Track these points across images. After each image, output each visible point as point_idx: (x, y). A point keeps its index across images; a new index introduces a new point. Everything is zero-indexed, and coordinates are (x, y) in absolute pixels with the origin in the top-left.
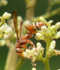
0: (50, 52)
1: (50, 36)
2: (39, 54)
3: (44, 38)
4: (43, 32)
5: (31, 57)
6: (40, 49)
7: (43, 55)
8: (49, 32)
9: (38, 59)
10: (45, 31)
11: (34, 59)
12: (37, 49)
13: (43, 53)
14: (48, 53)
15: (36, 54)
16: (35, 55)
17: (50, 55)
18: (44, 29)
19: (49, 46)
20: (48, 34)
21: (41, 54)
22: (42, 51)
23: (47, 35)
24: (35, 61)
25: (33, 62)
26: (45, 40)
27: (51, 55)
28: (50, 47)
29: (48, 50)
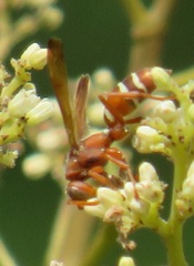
0: (185, 200)
1: (186, 139)
2: (146, 206)
3: (167, 145)
4: (161, 122)
5: (118, 214)
6: (149, 187)
7: (160, 211)
8: (183, 125)
9: (141, 222)
10: (169, 121)
11: (127, 224)
12: (138, 186)
13: (161, 200)
14: (178, 202)
15: (135, 204)
16: (129, 209)
17: (187, 208)
18: (166, 112)
19: (184, 176)
20: (180, 130)
21: (154, 206)
22: (156, 195)
23: (176, 135)
24: (132, 230)
25: (122, 235)
26: (170, 151)
27: (190, 210)
28: (188, 180)
29: (181, 189)
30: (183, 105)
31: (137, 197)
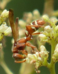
0: (55, 56)
1: (55, 38)
2: (43, 59)
4: (46, 32)
5: (34, 62)
6: (44, 53)
7: (47, 60)
8: (54, 33)
9: (42, 64)
10: (49, 32)
11: (37, 65)
12: (40, 53)
13: (48, 57)
14: (53, 57)
15: (40, 58)
16: (38, 60)
18: (48, 29)
19: (54, 49)
20: (53, 35)
21: (45, 59)
22: (46, 55)
23: (51, 36)
24: (39, 67)
25: (36, 68)
26: (50, 42)
27: (57, 60)
28: (56, 50)
29: (54, 53)
30: (53, 27)
31: (40, 56)
